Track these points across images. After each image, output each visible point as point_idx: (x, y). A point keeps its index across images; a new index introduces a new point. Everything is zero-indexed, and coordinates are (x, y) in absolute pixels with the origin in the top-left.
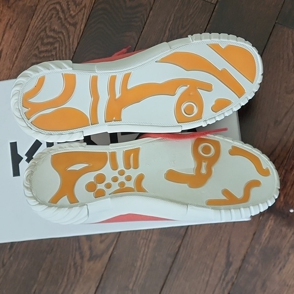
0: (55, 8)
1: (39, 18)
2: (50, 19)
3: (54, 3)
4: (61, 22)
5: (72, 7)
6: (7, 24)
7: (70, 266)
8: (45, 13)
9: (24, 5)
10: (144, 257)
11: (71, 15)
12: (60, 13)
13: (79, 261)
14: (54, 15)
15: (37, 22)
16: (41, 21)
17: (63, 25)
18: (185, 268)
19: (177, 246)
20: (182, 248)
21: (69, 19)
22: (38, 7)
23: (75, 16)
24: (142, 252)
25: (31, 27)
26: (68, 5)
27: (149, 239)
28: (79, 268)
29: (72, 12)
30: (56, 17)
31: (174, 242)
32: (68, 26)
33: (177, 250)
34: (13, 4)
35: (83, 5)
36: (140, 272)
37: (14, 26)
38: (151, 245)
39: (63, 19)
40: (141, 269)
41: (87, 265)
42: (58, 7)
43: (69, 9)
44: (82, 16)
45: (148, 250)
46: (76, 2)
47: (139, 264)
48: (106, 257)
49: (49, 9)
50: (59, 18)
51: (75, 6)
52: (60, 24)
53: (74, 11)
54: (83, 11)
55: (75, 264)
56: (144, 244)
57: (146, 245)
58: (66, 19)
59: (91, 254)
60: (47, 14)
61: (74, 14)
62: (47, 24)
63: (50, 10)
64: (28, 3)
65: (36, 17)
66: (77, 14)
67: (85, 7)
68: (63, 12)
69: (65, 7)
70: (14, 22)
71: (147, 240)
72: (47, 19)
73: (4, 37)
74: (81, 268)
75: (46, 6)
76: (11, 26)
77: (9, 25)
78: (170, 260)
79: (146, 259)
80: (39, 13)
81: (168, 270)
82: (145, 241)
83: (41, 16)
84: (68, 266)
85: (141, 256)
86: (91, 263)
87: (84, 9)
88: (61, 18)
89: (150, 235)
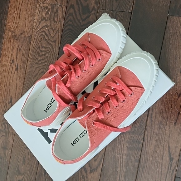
0: (42, 34)
1: (34, 42)
2: (41, 41)
3: (41, 32)
4: (47, 42)
5: (51, 32)
6: (18, 49)
7: (80, 179)
8: (37, 39)
9: (25, 37)
10: (121, 165)
11: (51, 37)
12: (45, 37)
13: (85, 174)
14: (42, 39)
15: (34, 44)
16: (36, 43)
17: (48, 43)
18: (146, 166)
19: (139, 155)
20: (142, 155)
21: (51, 39)
22: (33, 36)
23: (54, 36)
24: (119, 162)
25: (31, 48)
26: (49, 31)
27: (122, 154)
28: (86, 178)
29: (52, 35)
30: (43, 39)
31: (137, 153)
32: (51, 43)
33: (139, 157)
34: (18, 37)
35: (57, 29)
36: (121, 174)
37: (22, 49)
38: (124, 157)
39: (48, 40)
40: (121, 172)
41: (89, 176)
42: (43, 34)
43: (50, 33)
44: (58, 36)
45: (123, 160)
46: (53, 29)
47: (119, 169)
48: (99, 169)
49: (39, 36)
50: (46, 40)
51: (53, 31)
52: (47, 43)
53: (53, 34)
54: (58, 33)
55: (83, 176)
56: (120, 157)
57: (121, 157)
58: (49, 39)
59: (91, 168)
60: (38, 39)
61: (53, 36)
62: (39, 44)
63: (40, 36)
64: (26, 35)
65: (33, 42)
66: (55, 35)
67: (58, 30)
68: (47, 36)
69: (48, 33)
70: (21, 47)
71: (121, 155)
72: (39, 42)
73: (18, 57)
74: (87, 178)
75: (37, 35)
76: (20, 50)
77: (19, 50)
78: (136, 164)
79: (122, 166)
80: (34, 39)
81: (137, 169)
82: (120, 155)
83: (35, 41)
84: (79, 178)
85: (119, 165)
86: (92, 174)
87: (58, 32)
88: (47, 40)
89: (122, 151)
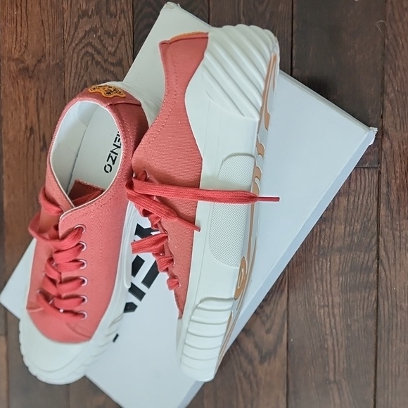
0: (87, 52)
1: (73, 75)
2: (87, 69)
3: (84, 47)
4: (102, 67)
5: (108, 41)
6: (37, 99)
8: (77, 65)
9: (48, 66)
10: (334, 330)
11: (110, 53)
12: (95, 56)
13: (249, 369)
14: (89, 63)
15: (72, 80)
16: (77, 77)
17: (105, 70)
18: (397, 325)
19: (373, 299)
20: (381, 300)
21: (109, 60)
22: (66, 61)
23: (115, 51)
24: (328, 326)
25: (67, 90)
26: (101, 41)
27: (330, 303)
28: (252, 377)
29: (110, 49)
30: (92, 64)
31: (367, 295)
32: (112, 69)
33: (375, 306)
34: (33, 71)
35: (120, 32)
36: (337, 353)
37: (47, 97)
38: (336, 311)
39: (103, 63)
40: (336, 348)
41: (262, 370)
42: (90, 50)
43: (104, 46)
44: (124, 47)
45: (335, 321)
46: (110, 33)
47: (330, 343)
48: (282, 350)
49: (80, 57)
50: (98, 63)
51: (110, 40)
52: (102, 70)
53: (112, 47)
54: (123, 41)
55: (245, 374)
56: (326, 313)
57: (329, 313)
58: (106, 61)
59: (260, 352)
60: (79, 65)
61: (113, 50)
62: (85, 78)
63: (82, 58)
64: (51, 63)
65: (69, 76)
66: (117, 47)
67: (123, 34)
68: (99, 53)
69: (99, 47)
70: (45, 92)
71: (328, 306)
72: (82, 71)
73: (41, 117)
74: (255, 376)
75: (75, 56)
76: (43, 99)
77: (40, 100)
78: (371, 323)
79: (337, 334)
80: (69, 68)
81: (374, 336)
82: (326, 309)
83: (74, 71)
84: (238, 380)
85: (328, 332)
86: (266, 364)
87: (123, 37)
88: (100, 62)
89: (330, 299)
